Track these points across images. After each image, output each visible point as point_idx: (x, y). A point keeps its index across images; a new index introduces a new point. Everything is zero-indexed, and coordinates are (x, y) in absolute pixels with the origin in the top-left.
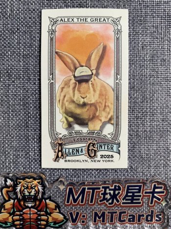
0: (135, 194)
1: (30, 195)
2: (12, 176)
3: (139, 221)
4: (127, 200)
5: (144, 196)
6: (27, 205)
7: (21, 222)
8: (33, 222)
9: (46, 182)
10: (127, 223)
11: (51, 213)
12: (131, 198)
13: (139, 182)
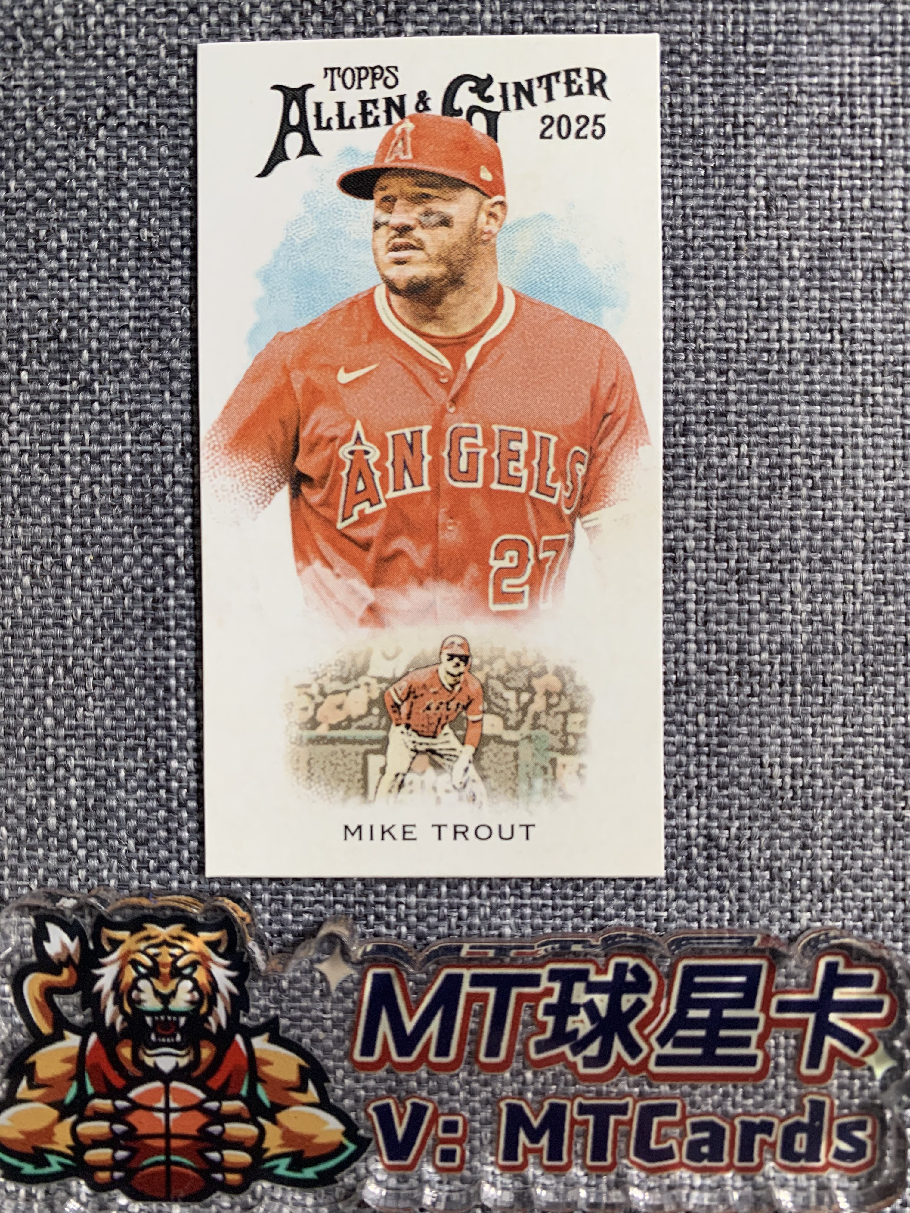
0: (727, 1013)
1: (166, 1011)
2: (78, 908)
3: (746, 1154)
4: (680, 1043)
5: (771, 1023)
6: (149, 1061)
7: (121, 1154)
8: (179, 1151)
9: (252, 945)
10: (681, 1165)
11: (278, 1107)
12: (701, 1033)
13: (746, 947)
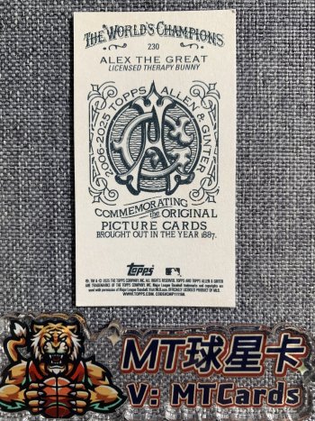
0: (250, 353)
1: (56, 353)
2: (25, 318)
3: (257, 401)
4: (234, 363)
5: (265, 356)
6: (51, 370)
7: (41, 402)
8: (61, 401)
9: (85, 330)
10: (234, 405)
11: (95, 386)
13: (256, 330)
